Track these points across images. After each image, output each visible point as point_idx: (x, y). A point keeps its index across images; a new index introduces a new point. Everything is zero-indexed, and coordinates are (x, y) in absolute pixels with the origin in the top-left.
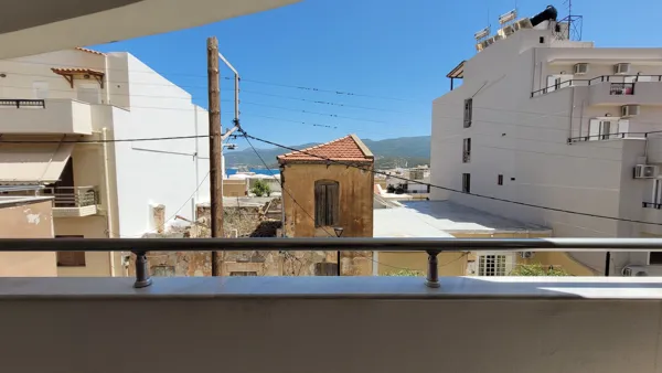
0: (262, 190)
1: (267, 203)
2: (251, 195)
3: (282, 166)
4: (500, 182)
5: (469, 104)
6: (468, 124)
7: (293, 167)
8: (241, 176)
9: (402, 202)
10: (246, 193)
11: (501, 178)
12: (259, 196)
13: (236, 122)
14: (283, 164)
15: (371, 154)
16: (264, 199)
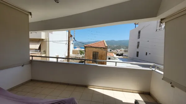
0: (82, 53)
1: (83, 56)
2: (79, 54)
3: (85, 48)
4: (146, 55)
5: (139, 32)
6: (139, 38)
7: (88, 48)
8: (77, 49)
9: (119, 58)
10: (78, 54)
11: (147, 53)
12: (81, 54)
13: (74, 38)
14: (85, 47)
15: (107, 46)
16: (82, 55)
